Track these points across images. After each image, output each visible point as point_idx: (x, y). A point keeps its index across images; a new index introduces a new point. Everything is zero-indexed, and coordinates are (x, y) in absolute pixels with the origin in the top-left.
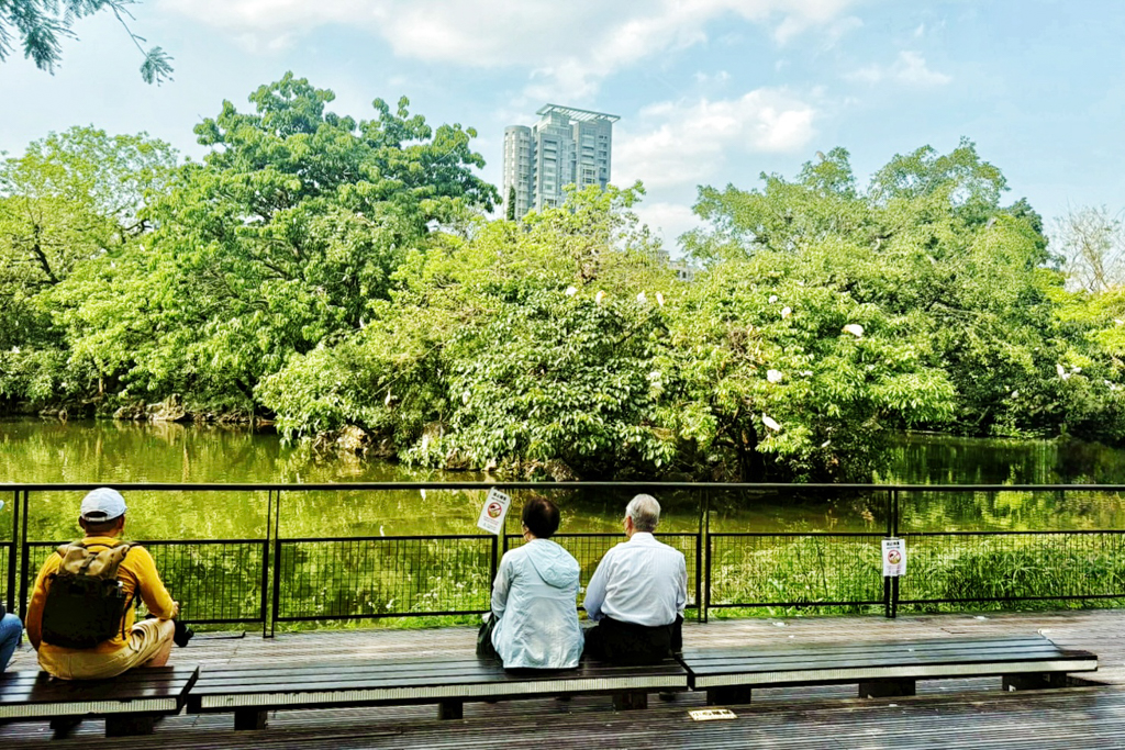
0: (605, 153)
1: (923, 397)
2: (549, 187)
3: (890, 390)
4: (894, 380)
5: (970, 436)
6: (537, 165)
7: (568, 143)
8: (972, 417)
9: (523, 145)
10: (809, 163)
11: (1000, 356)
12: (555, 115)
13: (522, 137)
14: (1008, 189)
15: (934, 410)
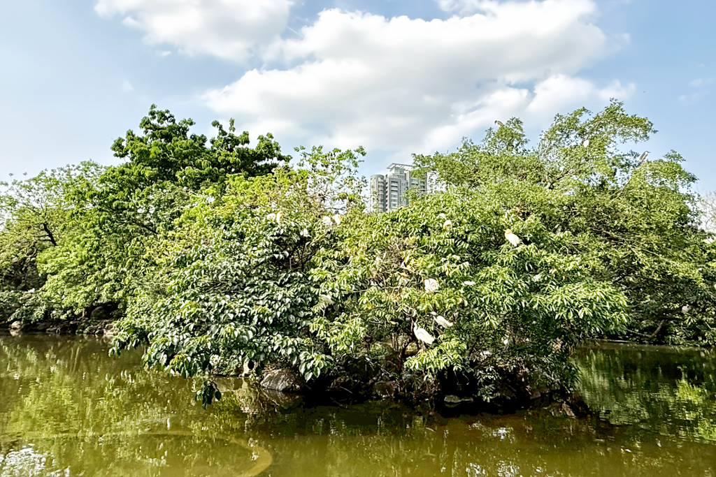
0: (424, 187)
1: (591, 307)
2: (395, 205)
3: (555, 299)
4: (560, 290)
5: (650, 344)
6: (387, 194)
7: (404, 182)
8: (650, 329)
9: (380, 184)
10: (491, 129)
11: (669, 272)
12: (397, 169)
13: (380, 180)
14: (655, 132)
15: (607, 321)
